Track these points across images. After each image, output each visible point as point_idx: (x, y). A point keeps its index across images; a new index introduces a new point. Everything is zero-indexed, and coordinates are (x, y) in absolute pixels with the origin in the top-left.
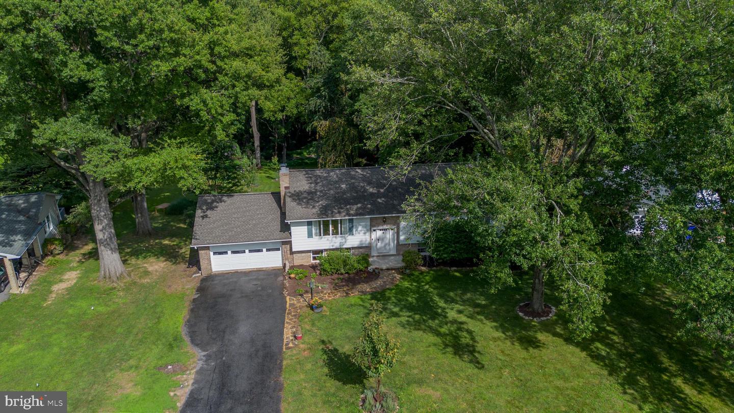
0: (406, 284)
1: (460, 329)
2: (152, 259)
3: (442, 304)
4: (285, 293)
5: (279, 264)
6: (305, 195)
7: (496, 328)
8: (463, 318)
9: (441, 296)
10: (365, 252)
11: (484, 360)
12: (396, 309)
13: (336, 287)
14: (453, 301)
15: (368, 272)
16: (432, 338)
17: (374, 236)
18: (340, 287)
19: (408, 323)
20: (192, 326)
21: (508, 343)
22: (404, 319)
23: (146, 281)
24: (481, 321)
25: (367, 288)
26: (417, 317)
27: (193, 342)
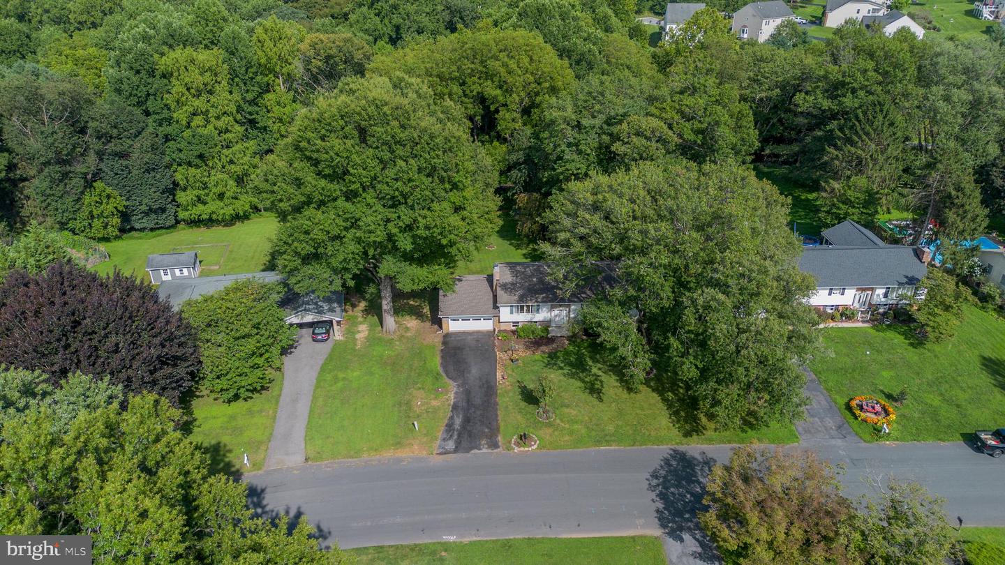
0: (571, 348)
1: (596, 379)
2: (408, 318)
3: (590, 363)
4: (496, 349)
5: (491, 328)
6: (509, 286)
7: (617, 380)
8: (600, 373)
9: (591, 358)
10: (546, 324)
11: (604, 398)
12: (562, 365)
13: (527, 347)
14: (598, 361)
15: (547, 338)
16: (579, 384)
17: (553, 314)
18: (530, 347)
19: (568, 374)
20: (444, 365)
21: (621, 389)
22: (566, 371)
23: (409, 334)
24: (610, 375)
25: (546, 349)
26: (574, 370)
27: (447, 376)
